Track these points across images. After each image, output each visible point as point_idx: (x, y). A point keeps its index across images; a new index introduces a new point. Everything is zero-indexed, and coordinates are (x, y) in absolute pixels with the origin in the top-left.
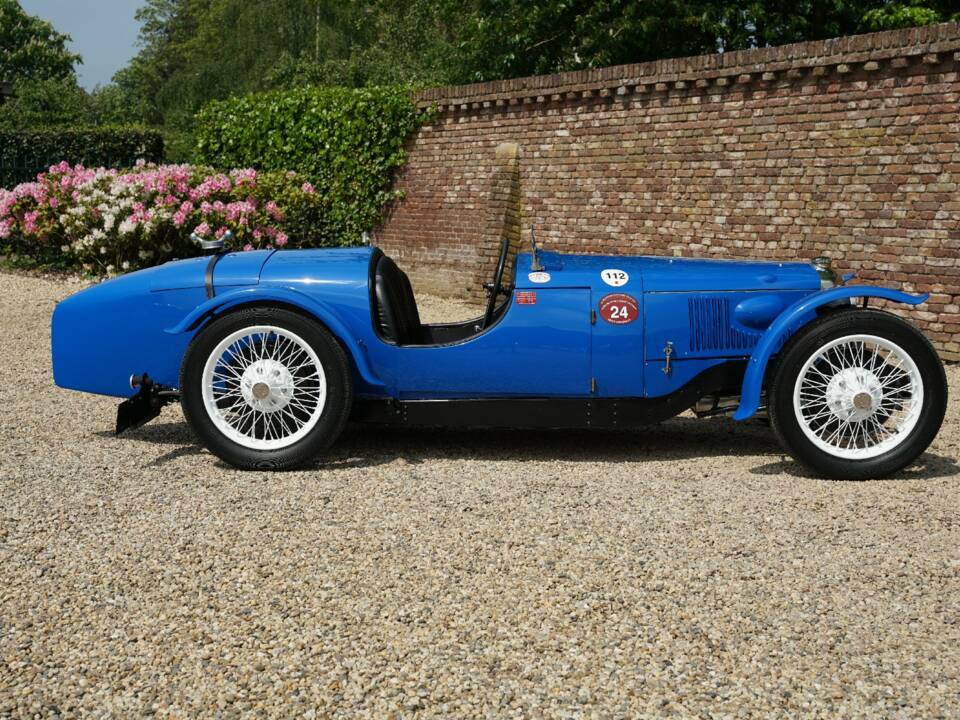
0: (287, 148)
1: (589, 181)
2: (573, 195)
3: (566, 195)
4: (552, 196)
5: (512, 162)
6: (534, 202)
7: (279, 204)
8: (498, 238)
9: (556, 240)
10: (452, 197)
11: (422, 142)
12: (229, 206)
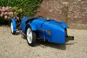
0: (13, 3)
1: (85, 8)
2: (81, 10)
3: (79, 10)
4: (75, 11)
5: (67, 5)
6: (71, 12)
7: (16, 12)
8: (65, 17)
9: (76, 18)
10: (51, 11)
11: (44, 2)
12: (9, 13)
